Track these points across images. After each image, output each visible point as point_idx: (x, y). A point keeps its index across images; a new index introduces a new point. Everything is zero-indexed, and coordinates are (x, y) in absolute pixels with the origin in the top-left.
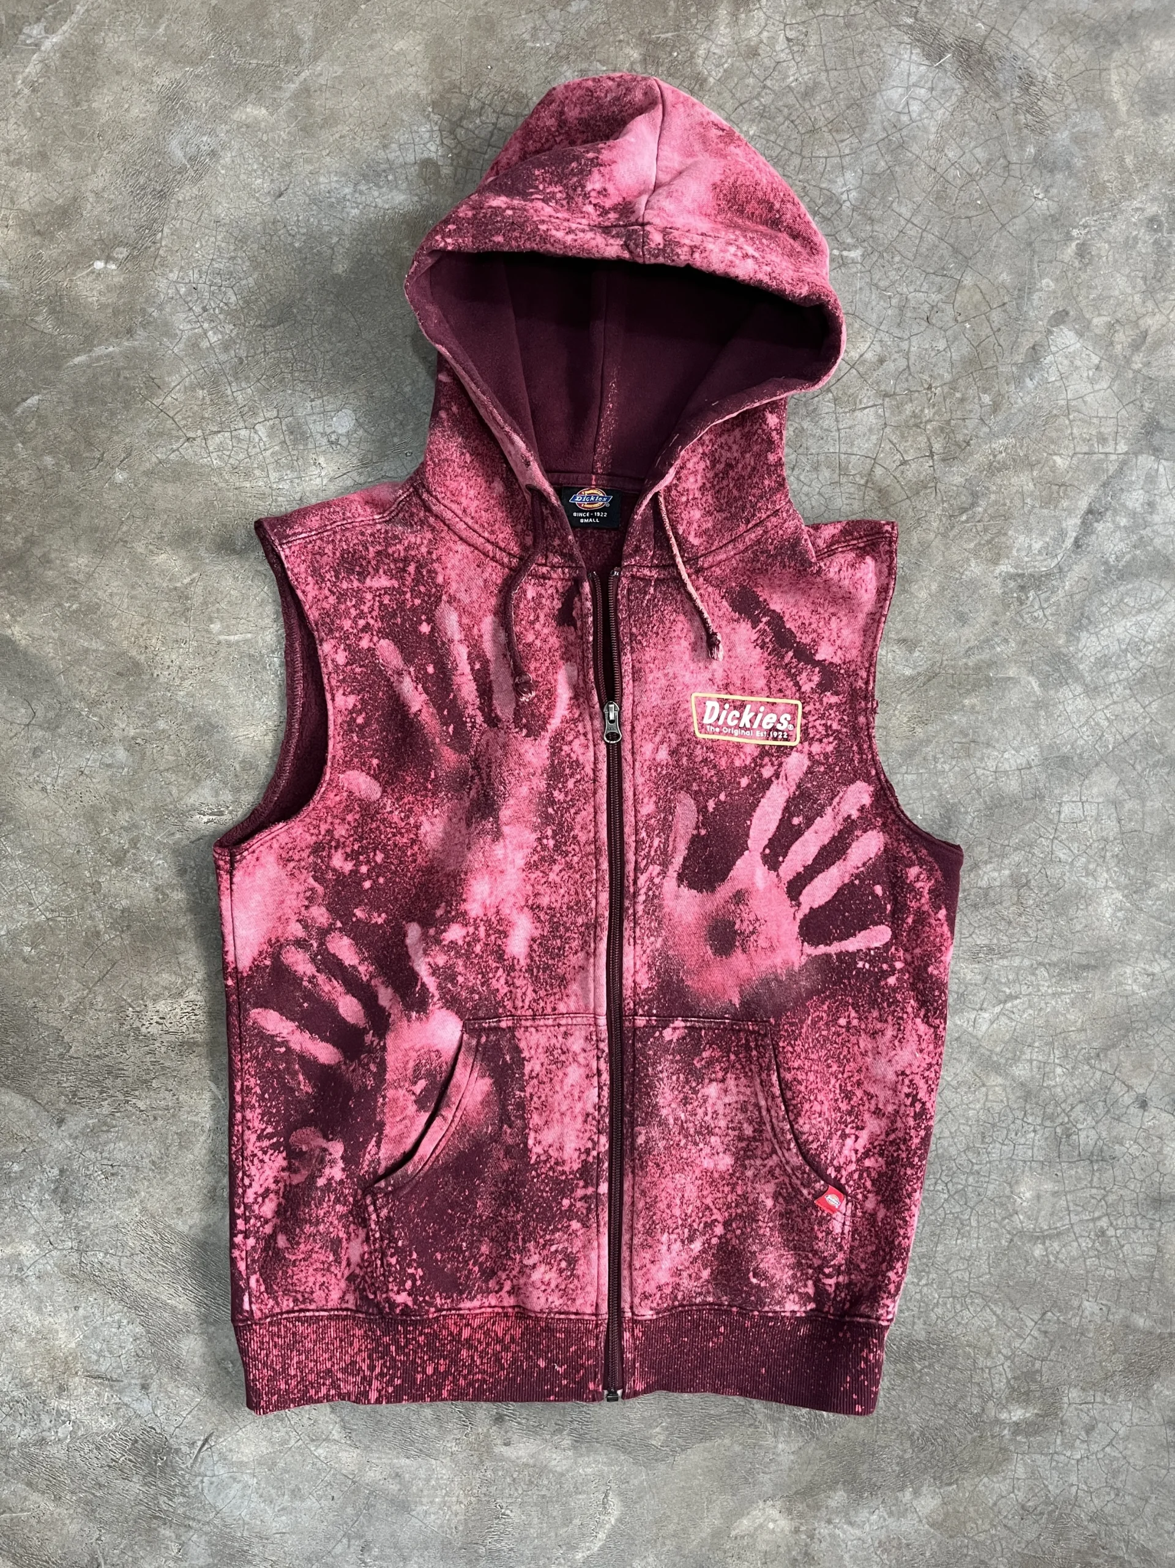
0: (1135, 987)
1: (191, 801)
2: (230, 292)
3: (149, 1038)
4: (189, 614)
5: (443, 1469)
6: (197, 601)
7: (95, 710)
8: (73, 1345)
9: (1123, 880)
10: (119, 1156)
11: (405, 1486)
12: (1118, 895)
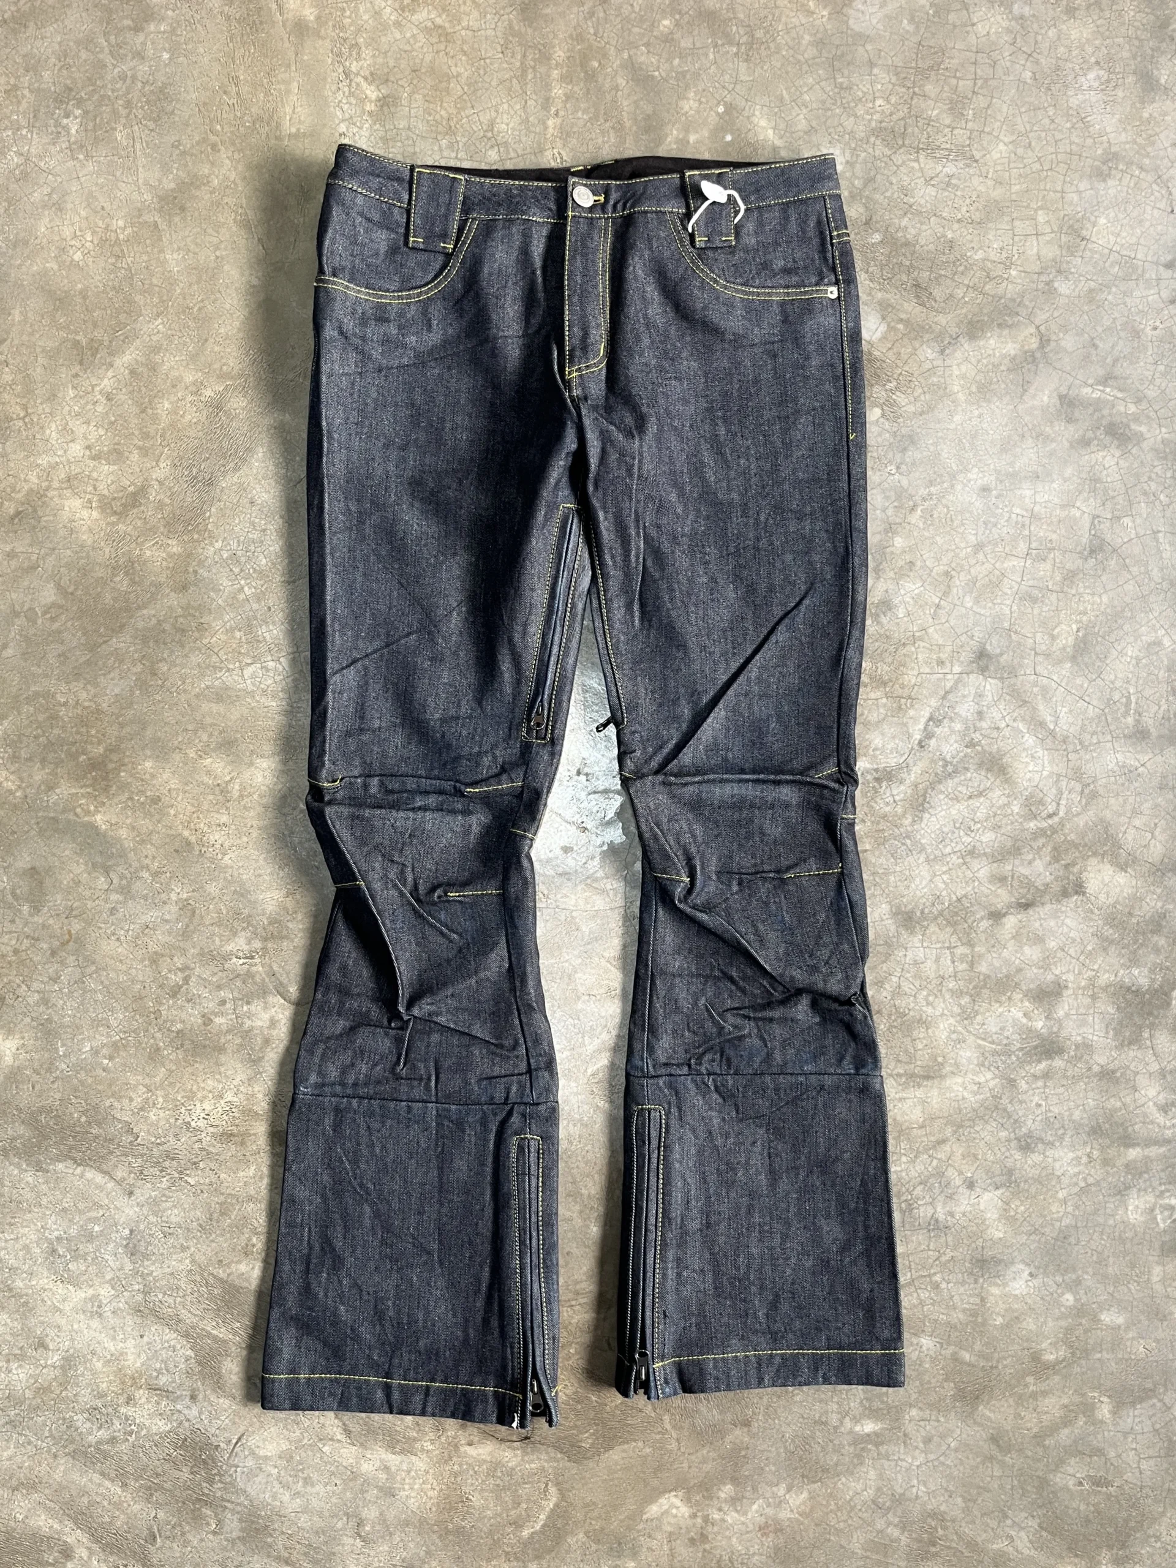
0: (965, 1094)
1: (230, 948)
2: (261, 557)
3: (197, 1130)
4: (228, 805)
5: (420, 1463)
6: (236, 794)
7: (157, 879)
8: (138, 1365)
9: (956, 1010)
10: (174, 1219)
11: (391, 1476)
12: (952, 1021)
